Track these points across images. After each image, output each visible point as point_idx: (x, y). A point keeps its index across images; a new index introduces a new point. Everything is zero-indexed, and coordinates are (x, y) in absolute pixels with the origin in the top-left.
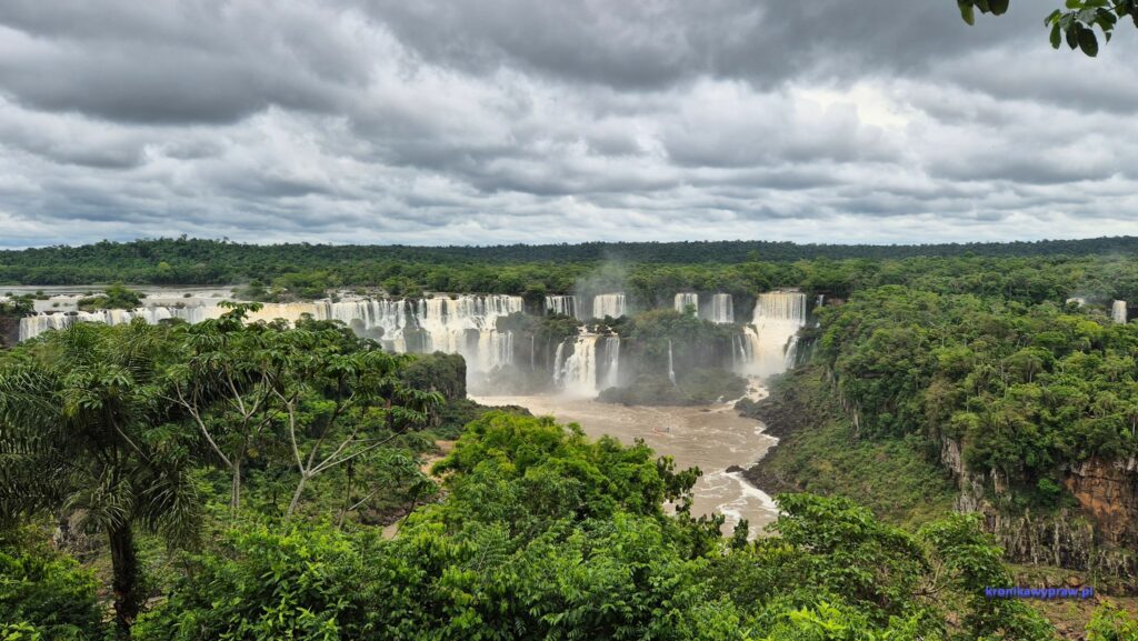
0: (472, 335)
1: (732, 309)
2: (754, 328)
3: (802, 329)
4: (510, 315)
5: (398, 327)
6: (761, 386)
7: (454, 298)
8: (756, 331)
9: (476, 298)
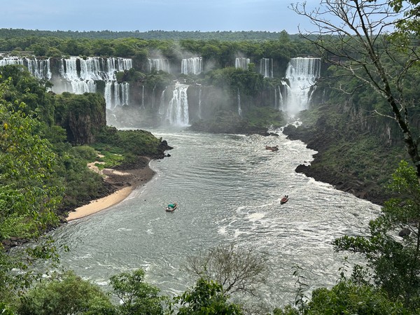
0: (100, 85)
2: (287, 81)
4: (125, 71)
6: (296, 118)
7: (85, 59)
8: (289, 83)
9: (100, 60)
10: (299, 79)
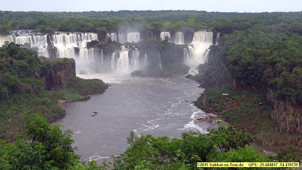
0: (77, 50)
1: (183, 39)
3: (211, 46)
4: (92, 41)
5: (45, 47)
6: (195, 69)
7: (68, 34)
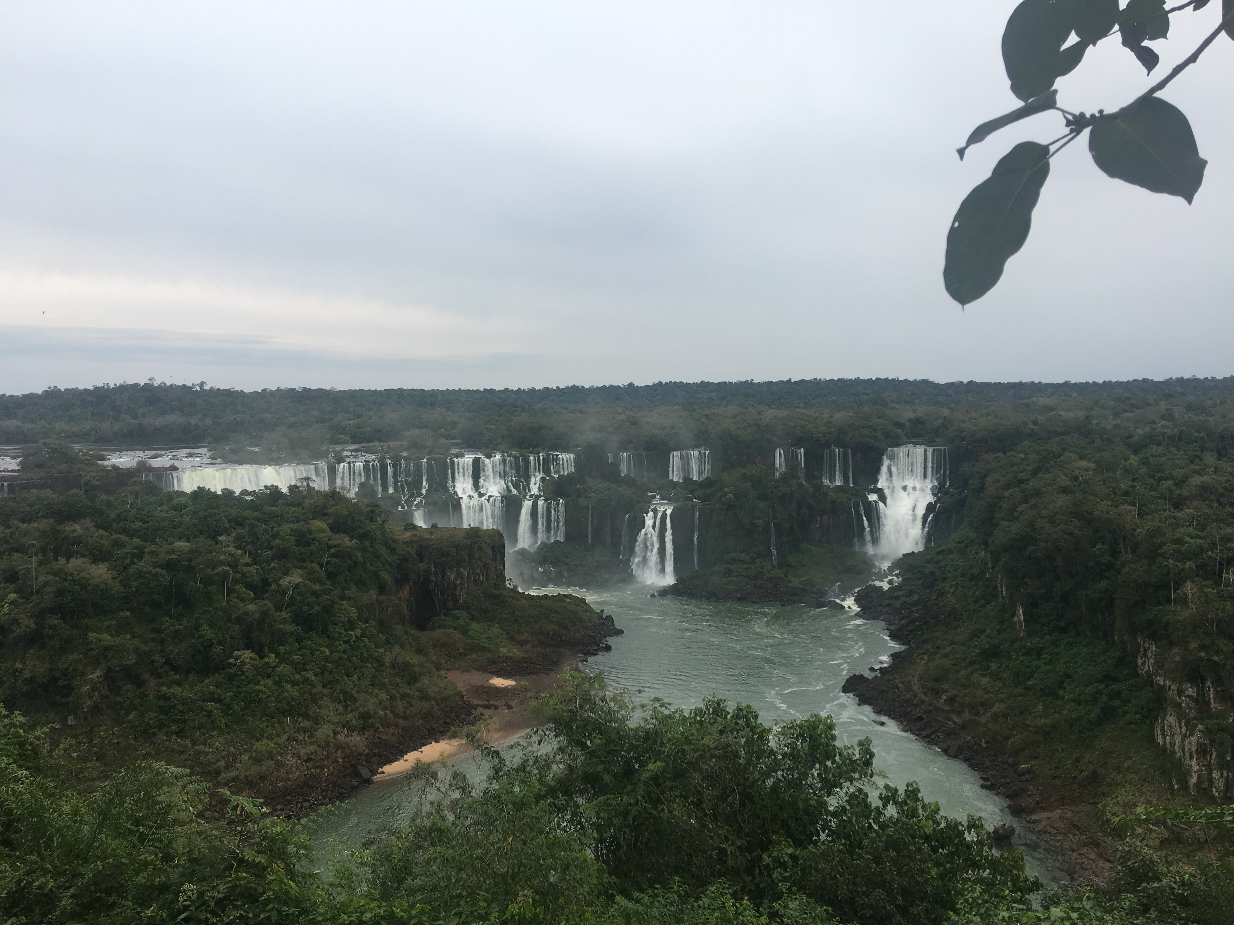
2: (880, 493)
3: (945, 494)
4: (561, 477)
8: (883, 498)
10: (905, 488)
